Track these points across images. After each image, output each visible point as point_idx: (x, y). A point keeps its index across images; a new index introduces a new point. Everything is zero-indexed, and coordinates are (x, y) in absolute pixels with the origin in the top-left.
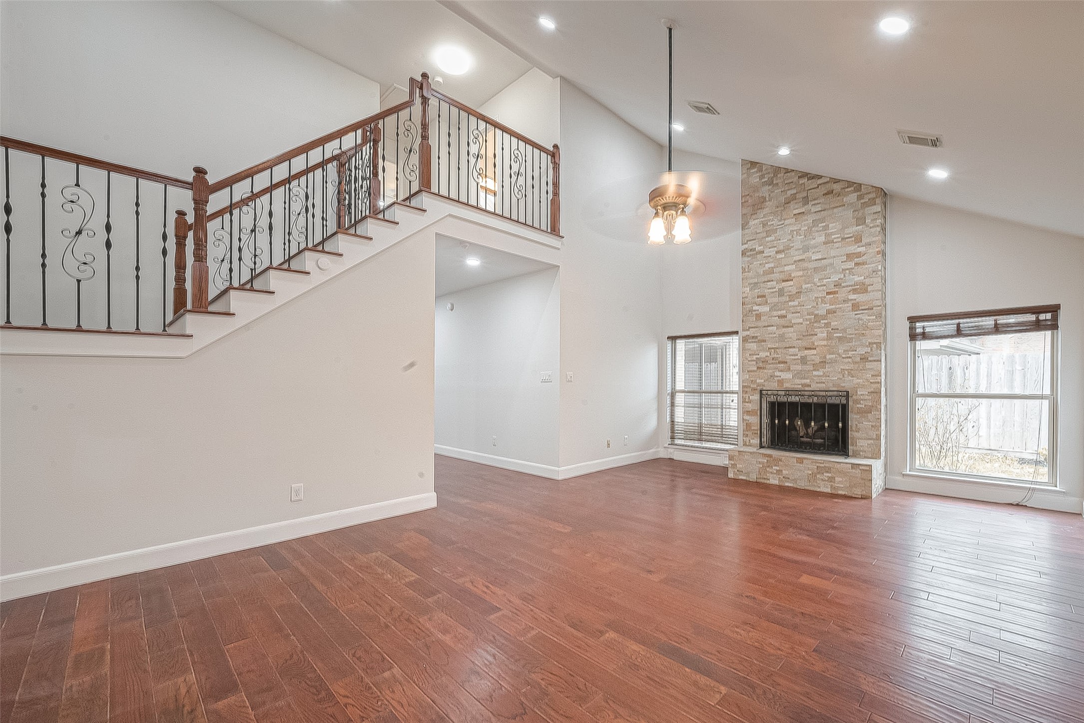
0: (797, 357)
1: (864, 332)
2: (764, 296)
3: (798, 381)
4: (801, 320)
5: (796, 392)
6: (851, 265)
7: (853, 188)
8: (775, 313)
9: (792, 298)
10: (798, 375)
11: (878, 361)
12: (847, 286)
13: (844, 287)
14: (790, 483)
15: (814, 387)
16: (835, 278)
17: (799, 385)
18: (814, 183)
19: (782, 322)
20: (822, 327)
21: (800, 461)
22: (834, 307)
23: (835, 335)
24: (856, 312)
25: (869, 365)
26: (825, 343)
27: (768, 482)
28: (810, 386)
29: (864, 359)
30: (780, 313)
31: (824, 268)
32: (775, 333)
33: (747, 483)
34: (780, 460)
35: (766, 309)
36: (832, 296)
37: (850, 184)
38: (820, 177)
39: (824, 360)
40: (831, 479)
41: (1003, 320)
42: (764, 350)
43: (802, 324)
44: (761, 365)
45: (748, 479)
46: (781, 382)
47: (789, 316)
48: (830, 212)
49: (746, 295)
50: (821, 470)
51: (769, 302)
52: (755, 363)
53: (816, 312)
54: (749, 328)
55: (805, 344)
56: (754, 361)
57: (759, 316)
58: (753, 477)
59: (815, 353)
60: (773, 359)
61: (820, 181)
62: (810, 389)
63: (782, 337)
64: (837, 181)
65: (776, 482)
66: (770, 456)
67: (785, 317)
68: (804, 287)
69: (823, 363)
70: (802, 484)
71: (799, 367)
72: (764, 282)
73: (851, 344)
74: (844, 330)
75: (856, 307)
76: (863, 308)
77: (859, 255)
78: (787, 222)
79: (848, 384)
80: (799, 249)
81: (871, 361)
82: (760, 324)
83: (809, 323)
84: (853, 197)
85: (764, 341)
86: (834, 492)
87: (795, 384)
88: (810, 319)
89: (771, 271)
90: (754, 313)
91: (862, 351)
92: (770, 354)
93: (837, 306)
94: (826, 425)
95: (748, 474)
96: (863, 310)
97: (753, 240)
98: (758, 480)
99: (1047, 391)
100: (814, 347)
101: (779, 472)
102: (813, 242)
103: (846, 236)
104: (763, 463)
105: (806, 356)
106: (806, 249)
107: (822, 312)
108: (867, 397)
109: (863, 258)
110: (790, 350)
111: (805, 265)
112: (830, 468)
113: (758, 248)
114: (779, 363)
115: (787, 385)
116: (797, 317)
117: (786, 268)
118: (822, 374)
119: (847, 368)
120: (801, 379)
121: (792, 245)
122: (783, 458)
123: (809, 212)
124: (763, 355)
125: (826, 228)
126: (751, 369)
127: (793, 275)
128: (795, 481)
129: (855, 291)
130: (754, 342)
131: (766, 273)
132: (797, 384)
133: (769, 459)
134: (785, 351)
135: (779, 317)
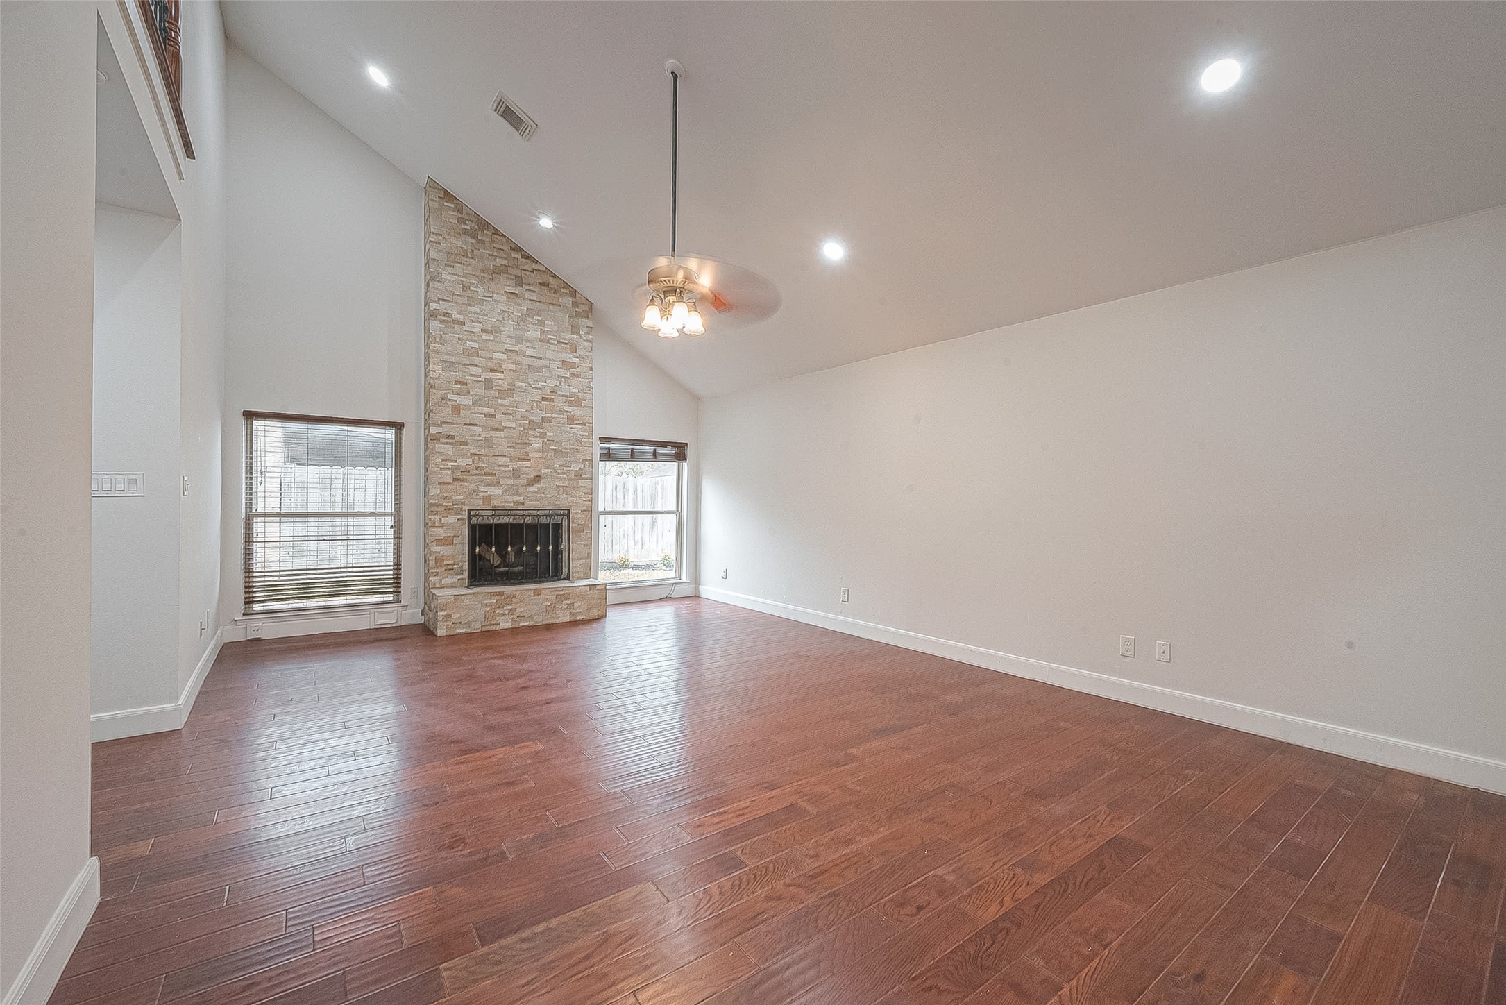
0: (509, 469)
1: (578, 448)
2: (466, 384)
3: (509, 498)
4: (513, 425)
5: (508, 512)
6: (565, 373)
7: (568, 291)
8: (481, 410)
9: (502, 394)
10: (509, 490)
11: (589, 479)
12: (563, 396)
13: (559, 396)
14: (526, 621)
15: (528, 505)
16: (552, 383)
17: (511, 502)
18: (529, 266)
19: (490, 422)
20: (538, 437)
21: (538, 592)
22: (549, 415)
23: (551, 447)
24: (571, 426)
25: (582, 483)
26: (540, 454)
27: (498, 627)
28: (523, 504)
29: (578, 476)
30: (486, 410)
31: (539, 369)
32: (480, 436)
33: (468, 636)
34: (514, 596)
35: (467, 401)
36: (548, 403)
37: (566, 286)
38: (536, 262)
39: (539, 474)
40: (570, 606)
41: (660, 450)
42: (464, 456)
43: (514, 428)
44: (459, 475)
45: (469, 631)
46: (487, 499)
47: (499, 417)
48: (545, 307)
49: (437, 376)
50: (560, 598)
51: (471, 393)
52: (450, 472)
53: (531, 418)
54: (442, 423)
55: (517, 453)
56: (449, 469)
57: (456, 409)
58: (477, 627)
59: (529, 466)
60: (477, 468)
61: (535, 266)
62: (523, 507)
63: (489, 442)
64: (554, 276)
65: (508, 625)
66: (501, 594)
67: (494, 416)
68: (517, 384)
69: (537, 479)
70: (540, 620)
71: (511, 481)
72: (465, 364)
73: (566, 459)
74: (560, 443)
75: (571, 419)
76: (578, 422)
77: (574, 366)
78: (496, 297)
79: (563, 502)
80: (512, 337)
81: (583, 478)
82: (458, 420)
83: (522, 429)
84: (567, 301)
85: (465, 444)
86: (573, 619)
87: (505, 502)
88: (524, 425)
89: (475, 353)
90: (449, 403)
91: (576, 467)
92: (473, 462)
93: (553, 416)
94: (524, 549)
95: (469, 624)
96: (577, 424)
97: (449, 301)
98: (484, 629)
99: (673, 508)
100: (529, 458)
101: (512, 611)
102: (527, 334)
103: (561, 341)
104: (491, 605)
105: (519, 468)
106: (519, 340)
107: (537, 419)
108: (579, 516)
109: (578, 370)
110: (500, 459)
111: (519, 358)
112: (569, 594)
113: (456, 316)
114: (485, 474)
115: (495, 503)
116: (509, 420)
117: (495, 355)
118: (537, 490)
119: (563, 485)
120: (514, 495)
121: (503, 329)
122: (518, 593)
123: (523, 297)
124: (462, 462)
125: (541, 323)
126: (443, 480)
127: (503, 366)
128: (532, 617)
129: (570, 403)
130: (450, 443)
131: (466, 353)
132: (508, 501)
133: (499, 598)
134: (492, 460)
135: (485, 414)
